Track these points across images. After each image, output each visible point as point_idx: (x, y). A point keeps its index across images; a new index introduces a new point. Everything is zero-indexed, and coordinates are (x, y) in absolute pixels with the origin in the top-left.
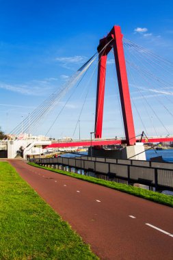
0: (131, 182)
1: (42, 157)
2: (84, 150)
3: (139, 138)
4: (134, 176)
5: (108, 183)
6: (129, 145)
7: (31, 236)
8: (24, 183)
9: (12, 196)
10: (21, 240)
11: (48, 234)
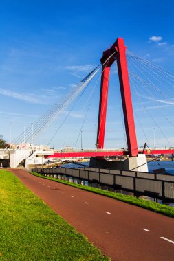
0: (138, 194)
1: (44, 167)
2: (86, 160)
3: (141, 149)
4: (140, 188)
5: (115, 194)
6: (131, 156)
7: (51, 247)
8: (30, 193)
9: (22, 207)
10: (42, 251)
11: (67, 246)
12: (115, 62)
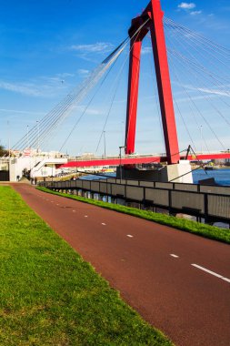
0: (173, 211)
1: (54, 179)
2: (111, 171)
3: (184, 154)
4: (177, 204)
5: (143, 213)
6: (170, 163)
7: (43, 280)
8: (32, 213)
9: (17, 230)
10: (30, 285)
11: (65, 277)
12: (149, 35)
